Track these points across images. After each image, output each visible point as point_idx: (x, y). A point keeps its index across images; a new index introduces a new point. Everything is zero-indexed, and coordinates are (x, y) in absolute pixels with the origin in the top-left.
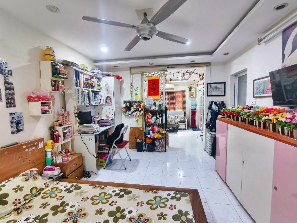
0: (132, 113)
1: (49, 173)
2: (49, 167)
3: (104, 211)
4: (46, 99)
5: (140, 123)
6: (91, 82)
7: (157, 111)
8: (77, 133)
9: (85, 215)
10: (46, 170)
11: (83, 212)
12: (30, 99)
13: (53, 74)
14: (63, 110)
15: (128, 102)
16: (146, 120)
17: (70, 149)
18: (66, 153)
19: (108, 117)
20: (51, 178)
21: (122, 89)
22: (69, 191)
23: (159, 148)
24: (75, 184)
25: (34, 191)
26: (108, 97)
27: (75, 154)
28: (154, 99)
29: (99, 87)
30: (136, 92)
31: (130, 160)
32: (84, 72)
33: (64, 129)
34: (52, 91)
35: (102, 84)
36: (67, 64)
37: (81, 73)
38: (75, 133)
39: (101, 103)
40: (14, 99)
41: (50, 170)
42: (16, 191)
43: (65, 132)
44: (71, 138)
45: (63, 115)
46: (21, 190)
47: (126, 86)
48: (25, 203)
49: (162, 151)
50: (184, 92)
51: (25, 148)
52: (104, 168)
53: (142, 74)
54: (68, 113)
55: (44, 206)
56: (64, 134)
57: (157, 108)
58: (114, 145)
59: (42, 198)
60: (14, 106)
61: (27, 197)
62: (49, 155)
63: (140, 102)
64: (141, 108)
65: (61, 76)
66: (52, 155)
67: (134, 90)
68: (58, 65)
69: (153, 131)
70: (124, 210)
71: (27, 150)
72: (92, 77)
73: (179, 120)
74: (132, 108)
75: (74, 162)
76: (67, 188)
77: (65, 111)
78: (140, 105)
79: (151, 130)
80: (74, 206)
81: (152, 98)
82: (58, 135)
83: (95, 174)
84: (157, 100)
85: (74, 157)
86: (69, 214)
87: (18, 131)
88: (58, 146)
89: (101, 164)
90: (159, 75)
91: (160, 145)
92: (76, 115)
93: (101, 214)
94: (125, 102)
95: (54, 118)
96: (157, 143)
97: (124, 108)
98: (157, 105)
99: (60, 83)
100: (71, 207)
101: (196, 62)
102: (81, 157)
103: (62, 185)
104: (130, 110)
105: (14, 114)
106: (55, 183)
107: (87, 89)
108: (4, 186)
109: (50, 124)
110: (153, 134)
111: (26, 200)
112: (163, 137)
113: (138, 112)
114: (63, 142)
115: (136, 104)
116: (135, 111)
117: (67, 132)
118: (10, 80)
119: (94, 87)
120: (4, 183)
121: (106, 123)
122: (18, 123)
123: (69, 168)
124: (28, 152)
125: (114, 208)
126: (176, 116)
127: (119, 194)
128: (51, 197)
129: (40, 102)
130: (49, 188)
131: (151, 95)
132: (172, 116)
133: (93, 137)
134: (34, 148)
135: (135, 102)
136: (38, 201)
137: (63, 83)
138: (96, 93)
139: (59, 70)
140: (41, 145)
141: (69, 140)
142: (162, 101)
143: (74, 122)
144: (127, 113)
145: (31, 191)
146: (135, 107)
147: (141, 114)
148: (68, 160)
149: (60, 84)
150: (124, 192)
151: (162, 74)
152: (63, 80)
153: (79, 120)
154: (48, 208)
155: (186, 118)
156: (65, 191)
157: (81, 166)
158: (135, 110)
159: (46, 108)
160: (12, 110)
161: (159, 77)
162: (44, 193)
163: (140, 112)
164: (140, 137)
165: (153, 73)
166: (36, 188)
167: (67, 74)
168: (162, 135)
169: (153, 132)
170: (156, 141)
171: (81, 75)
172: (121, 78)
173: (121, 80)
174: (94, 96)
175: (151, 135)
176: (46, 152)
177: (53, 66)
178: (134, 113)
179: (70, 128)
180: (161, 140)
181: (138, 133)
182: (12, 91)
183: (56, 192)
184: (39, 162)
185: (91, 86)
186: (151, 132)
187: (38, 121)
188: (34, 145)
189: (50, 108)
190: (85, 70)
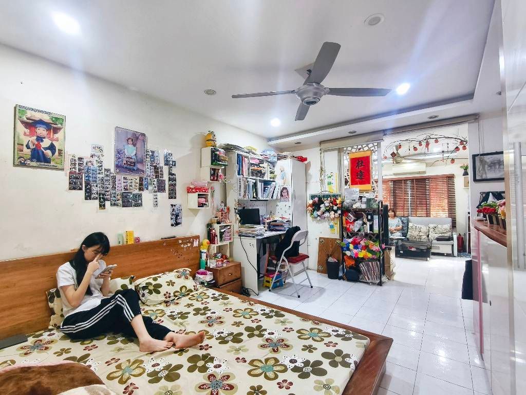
0: (323, 213)
1: (201, 276)
2: (202, 270)
3: (243, 324)
4: (204, 191)
5: (336, 231)
6: (260, 169)
7: (363, 210)
8: (236, 236)
9: (222, 322)
10: (199, 273)
11: (221, 320)
12: (189, 190)
13: (212, 162)
14: (223, 204)
15: (316, 196)
16: (345, 225)
17: (228, 255)
18: (222, 257)
19: (283, 218)
20: (202, 283)
21: (309, 177)
22: (216, 299)
23: (366, 277)
24: (223, 294)
25: (184, 290)
26: (284, 188)
27: (233, 261)
28: (361, 191)
29: (272, 175)
30: (330, 180)
31: (312, 287)
32: (250, 156)
33: (221, 228)
34: (211, 181)
35: (277, 170)
36: (229, 148)
37: (246, 157)
38: (235, 234)
39: (275, 197)
40: (176, 190)
41: (203, 273)
42: (169, 285)
43: (223, 231)
44: (229, 241)
45: (222, 210)
46: (173, 285)
47: (314, 171)
48: (174, 299)
49: (373, 284)
50: (450, 178)
51: (181, 244)
52: (270, 291)
53: (340, 150)
54: (228, 209)
55: (189, 305)
56: (221, 234)
57: (364, 206)
58: (283, 257)
59: (189, 299)
60: (175, 198)
61: (176, 294)
62: (204, 256)
63: (336, 196)
64: (338, 206)
65: (220, 163)
66: (207, 257)
67: (326, 177)
68: (218, 150)
69: (356, 245)
70: (265, 330)
71: (182, 246)
72: (261, 162)
73: (437, 236)
74: (322, 206)
75: (230, 271)
76: (215, 296)
77: (225, 205)
78: (336, 201)
79: (352, 243)
80: (214, 313)
81: (357, 188)
82: (215, 234)
83: (255, 294)
84: (367, 191)
85: (231, 265)
86: (207, 318)
87: (177, 224)
88: (214, 248)
89: (267, 284)
90: (369, 148)
91: (369, 272)
92: (237, 211)
93: (238, 326)
94: (313, 197)
95: (213, 214)
96: (363, 267)
97: (310, 205)
98: (364, 200)
99: (220, 171)
100: (212, 313)
101: (440, 117)
102: (239, 266)
103: (211, 292)
104: (319, 209)
105: (175, 206)
106: (205, 289)
107: (254, 178)
108: (160, 277)
109: (207, 221)
110: (355, 251)
111: (175, 296)
112: (375, 257)
113: (333, 212)
114: (220, 244)
115: (329, 199)
116: (328, 211)
117: (224, 231)
118: (174, 171)
119: (264, 174)
120: (160, 275)
121: (278, 226)
122: (177, 216)
123: (222, 277)
124: (183, 248)
125: (254, 325)
126: (432, 226)
127: (268, 314)
128: (197, 300)
129: (197, 193)
130: (198, 292)
131: (356, 184)
132: (420, 226)
133: (254, 242)
134: (189, 245)
135: (328, 196)
136: (185, 300)
137: (225, 171)
138: (266, 183)
139: (219, 156)
140: (196, 244)
141: (227, 242)
142: (376, 194)
143: (234, 219)
144: (316, 213)
145: (181, 288)
146: (327, 204)
147: (337, 215)
148: (222, 266)
149: (220, 173)
150: (274, 314)
151: (376, 147)
152: (223, 167)
153: (239, 218)
154: (192, 308)
155: (456, 232)
156: (212, 298)
157: (239, 279)
158: (328, 208)
159: (203, 200)
160: (173, 201)
161: (369, 152)
162: (193, 295)
163: (336, 212)
164: (336, 255)
165: (360, 147)
166: (186, 288)
167: (227, 159)
168: (373, 255)
169: (356, 247)
170: (362, 264)
171: (246, 159)
172: (305, 159)
173: (306, 162)
174: (265, 188)
175: (352, 252)
176: (201, 252)
177: (213, 152)
178: (327, 214)
179: (229, 227)
180: (370, 263)
181: (332, 247)
182: (174, 182)
183: (203, 297)
184: (193, 262)
185: (260, 173)
186: (351, 246)
187: (196, 216)
188: (189, 242)
189: (207, 201)
190: (251, 153)
